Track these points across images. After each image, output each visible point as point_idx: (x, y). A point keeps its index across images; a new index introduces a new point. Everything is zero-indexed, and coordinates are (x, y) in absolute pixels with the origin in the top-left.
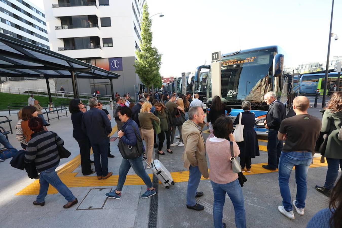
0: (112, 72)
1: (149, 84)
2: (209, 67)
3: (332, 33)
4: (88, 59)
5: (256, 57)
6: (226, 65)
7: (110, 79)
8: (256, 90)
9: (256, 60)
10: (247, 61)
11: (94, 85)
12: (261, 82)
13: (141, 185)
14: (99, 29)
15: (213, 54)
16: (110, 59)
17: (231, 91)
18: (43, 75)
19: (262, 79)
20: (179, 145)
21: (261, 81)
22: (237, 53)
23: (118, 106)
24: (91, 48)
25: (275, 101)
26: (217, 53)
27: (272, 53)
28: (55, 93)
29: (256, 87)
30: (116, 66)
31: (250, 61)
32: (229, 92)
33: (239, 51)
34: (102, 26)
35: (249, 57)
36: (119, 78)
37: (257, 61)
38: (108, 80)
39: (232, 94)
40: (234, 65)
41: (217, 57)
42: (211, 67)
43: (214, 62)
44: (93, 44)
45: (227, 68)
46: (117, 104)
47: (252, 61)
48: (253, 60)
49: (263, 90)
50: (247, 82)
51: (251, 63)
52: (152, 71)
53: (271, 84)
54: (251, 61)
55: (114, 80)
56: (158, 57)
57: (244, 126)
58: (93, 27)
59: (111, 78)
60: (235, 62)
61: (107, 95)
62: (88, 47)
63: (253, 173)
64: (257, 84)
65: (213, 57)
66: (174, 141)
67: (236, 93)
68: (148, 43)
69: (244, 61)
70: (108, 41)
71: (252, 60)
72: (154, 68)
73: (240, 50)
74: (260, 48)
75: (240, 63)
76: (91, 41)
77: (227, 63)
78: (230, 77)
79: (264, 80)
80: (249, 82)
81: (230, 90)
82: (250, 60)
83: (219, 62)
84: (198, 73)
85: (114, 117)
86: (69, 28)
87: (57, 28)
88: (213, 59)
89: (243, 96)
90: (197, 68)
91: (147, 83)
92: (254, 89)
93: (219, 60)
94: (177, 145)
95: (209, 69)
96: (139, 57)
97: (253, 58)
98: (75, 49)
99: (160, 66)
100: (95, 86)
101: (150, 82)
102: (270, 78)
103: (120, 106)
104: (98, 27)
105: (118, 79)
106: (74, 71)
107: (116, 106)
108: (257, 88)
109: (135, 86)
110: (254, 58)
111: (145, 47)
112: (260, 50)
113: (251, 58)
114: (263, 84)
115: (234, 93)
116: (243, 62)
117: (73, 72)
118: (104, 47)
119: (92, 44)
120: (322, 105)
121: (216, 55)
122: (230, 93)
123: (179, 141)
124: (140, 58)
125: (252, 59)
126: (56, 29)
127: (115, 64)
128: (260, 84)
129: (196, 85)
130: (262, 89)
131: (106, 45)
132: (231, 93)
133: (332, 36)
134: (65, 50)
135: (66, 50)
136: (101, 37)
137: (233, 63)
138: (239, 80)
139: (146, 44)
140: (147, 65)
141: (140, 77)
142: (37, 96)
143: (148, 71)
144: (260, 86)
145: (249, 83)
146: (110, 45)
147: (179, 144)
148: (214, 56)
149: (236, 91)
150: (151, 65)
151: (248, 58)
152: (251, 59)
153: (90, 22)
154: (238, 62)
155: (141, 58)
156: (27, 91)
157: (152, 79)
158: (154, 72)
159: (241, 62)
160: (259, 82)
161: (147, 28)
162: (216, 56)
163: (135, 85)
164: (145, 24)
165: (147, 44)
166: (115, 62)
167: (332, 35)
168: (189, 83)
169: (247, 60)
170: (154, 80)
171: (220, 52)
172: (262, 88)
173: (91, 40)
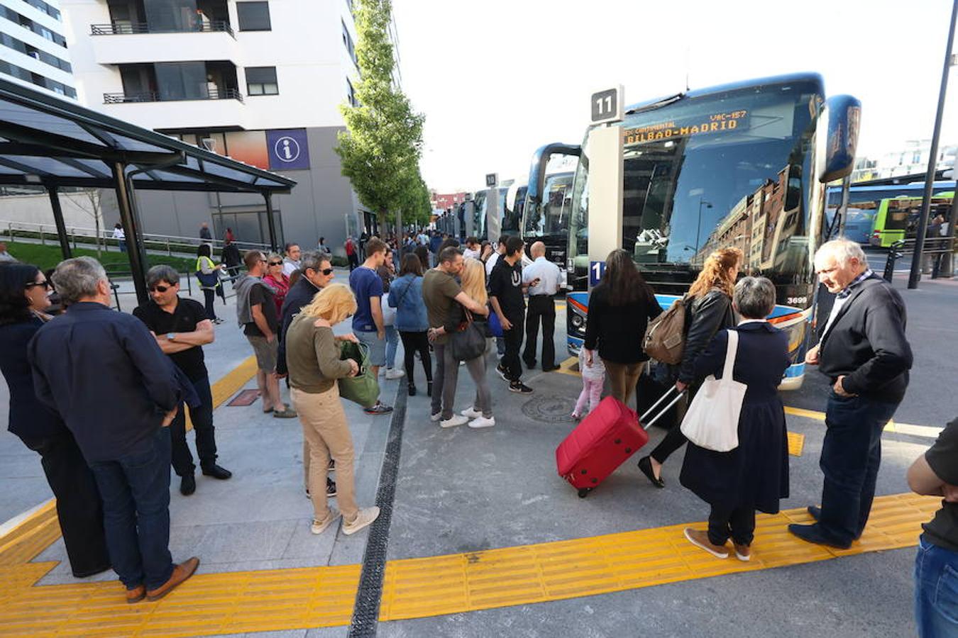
0: (274, 173)
1: (384, 209)
2: (577, 151)
3: (954, 56)
4: (202, 133)
5: (745, 112)
6: (637, 143)
7: (263, 194)
8: (731, 229)
9: (744, 124)
10: (714, 127)
11: (221, 214)
12: (748, 205)
13: (305, 631)
14: (233, 37)
15: (596, 97)
16: (272, 134)
17: (649, 232)
18: (36, 179)
19: (753, 196)
20: (471, 424)
21: (749, 203)
22: (678, 98)
23: (255, 283)
24: (209, 98)
25: (863, 274)
26: (612, 92)
27: (804, 97)
28: (95, 236)
29: (730, 220)
30: (288, 155)
31: (723, 128)
32: (641, 238)
33: (684, 92)
34: (242, 29)
35: (721, 114)
36: (293, 190)
37: (750, 126)
38: (259, 198)
39: (651, 242)
40: (668, 141)
41: (609, 110)
42: (587, 152)
43: (596, 129)
44: (216, 84)
45: (640, 153)
46: (249, 276)
47: (733, 125)
48: (735, 125)
49: (760, 233)
50: (701, 203)
51: (727, 133)
52: (395, 169)
53: (797, 209)
54: (727, 125)
55: (275, 198)
56: (411, 125)
57: (745, 387)
58: (215, 30)
59: (266, 191)
60: (670, 131)
61: (263, 243)
62: (199, 95)
63: (762, 566)
64: (734, 209)
65: (595, 107)
66: (454, 409)
67: (664, 240)
68: (381, 79)
69: (703, 126)
70: (264, 78)
71: (730, 122)
72: (400, 159)
73: (688, 89)
74: (761, 81)
75: (687, 132)
76: (210, 77)
77: (642, 136)
78: (650, 183)
79: (757, 199)
80: (707, 205)
81: (644, 231)
82: (724, 123)
83: (615, 128)
84: (540, 169)
85: (239, 323)
86: (135, 32)
87: (96, 31)
88: (595, 116)
89: (686, 249)
90: (538, 150)
91: (378, 207)
92: (723, 228)
93: (617, 118)
94: (466, 424)
95: (577, 158)
96: (352, 122)
97: (736, 115)
98: (158, 99)
99: (419, 153)
100: (225, 216)
101: (386, 204)
102: (794, 187)
103: (259, 284)
104: (229, 31)
105: (290, 193)
106: (121, 163)
107: (244, 285)
108: (736, 224)
109: (349, 216)
110: (741, 114)
111: (372, 92)
112: (762, 87)
113: (729, 116)
114: (754, 214)
115: (657, 238)
116: (697, 130)
117: (119, 166)
118: (249, 95)
119: (212, 86)
120: (907, 278)
121: (609, 99)
122: (644, 240)
123: (472, 409)
124: (353, 127)
125: (731, 118)
126: (94, 33)
127: (287, 149)
128: (745, 211)
129: (530, 213)
130: (754, 228)
131: (256, 89)
132: (648, 239)
133: (953, 64)
134: (125, 101)
135: (130, 101)
136: (242, 63)
137: (664, 134)
138: (674, 199)
139: (372, 81)
140: (376, 150)
141: (356, 185)
142: (40, 245)
143: (378, 168)
144: (745, 217)
145: (710, 207)
146: (269, 89)
147: (472, 419)
148: (599, 105)
149: (666, 233)
150: (388, 150)
151: (719, 117)
152: (727, 120)
153: (203, 15)
154: (682, 130)
155: (356, 127)
156: (7, 228)
157: (395, 194)
158: (401, 171)
159: (689, 131)
160: (739, 204)
161: (373, 29)
162: (605, 104)
163: (346, 215)
164: (366, 16)
165: (377, 80)
166: (286, 143)
167: (951, 61)
168: (511, 207)
169: (712, 124)
170: (401, 197)
171: (622, 88)
172: (755, 226)
173: (208, 73)
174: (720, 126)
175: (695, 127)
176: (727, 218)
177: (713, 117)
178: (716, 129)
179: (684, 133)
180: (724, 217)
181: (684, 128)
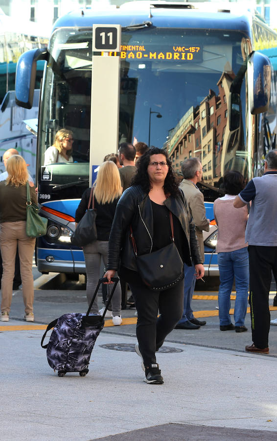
5: (199, 48)
9: (198, 57)
10: (176, 56)
12: (195, 117)
22: (146, 25)
26: (113, 30)
31: (183, 58)
35: (181, 47)
37: (202, 59)
47: (190, 57)
48: (192, 57)
51: (186, 62)
54: (186, 56)
60: (141, 54)
69: (168, 54)
71: (188, 54)
73: (151, 16)
75: (155, 58)
79: (203, 112)
82: (183, 54)
93: (117, 52)
97: (192, 49)
110: (196, 49)
112: (210, 31)
113: (187, 49)
116: (163, 57)
125: (189, 52)
128: (192, 123)
137: (136, 55)
144: (193, 130)
145: (159, 116)
148: (102, 37)
151: (180, 49)
152: (187, 52)
154: (151, 55)
159: (158, 57)
169: (175, 54)
174: (180, 57)
175: (161, 54)
176: (176, 128)
177: (176, 49)
178: (178, 59)
179: (153, 57)
180: (174, 128)
181: (153, 53)
